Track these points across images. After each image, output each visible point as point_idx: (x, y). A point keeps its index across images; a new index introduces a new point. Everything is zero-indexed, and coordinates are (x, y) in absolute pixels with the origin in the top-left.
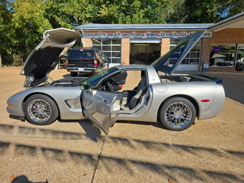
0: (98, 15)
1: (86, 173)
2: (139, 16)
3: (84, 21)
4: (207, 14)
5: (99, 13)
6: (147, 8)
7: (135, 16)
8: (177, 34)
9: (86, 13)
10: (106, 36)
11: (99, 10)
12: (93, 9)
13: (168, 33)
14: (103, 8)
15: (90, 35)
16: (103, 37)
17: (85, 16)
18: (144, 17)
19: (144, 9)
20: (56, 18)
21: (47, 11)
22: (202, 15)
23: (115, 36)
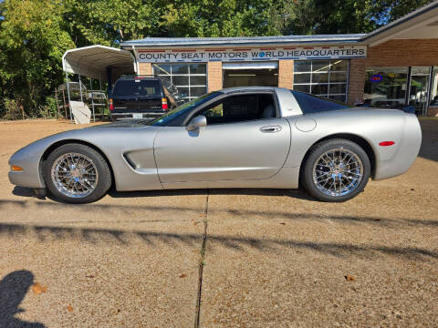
0: (161, 24)
1: (184, 273)
2: (235, 25)
3: (134, 35)
4: (354, 18)
5: (161, 20)
6: (248, 9)
7: (228, 24)
8: (305, 51)
9: (137, 19)
10: (179, 58)
11: (162, 14)
12: (150, 13)
13: (290, 51)
14: (168, 10)
15: (149, 56)
16: (172, 59)
17: (136, 25)
18: (242, 26)
19: (242, 12)
20: (82, 31)
21: (65, 17)
22: (345, 21)
23: (196, 59)
